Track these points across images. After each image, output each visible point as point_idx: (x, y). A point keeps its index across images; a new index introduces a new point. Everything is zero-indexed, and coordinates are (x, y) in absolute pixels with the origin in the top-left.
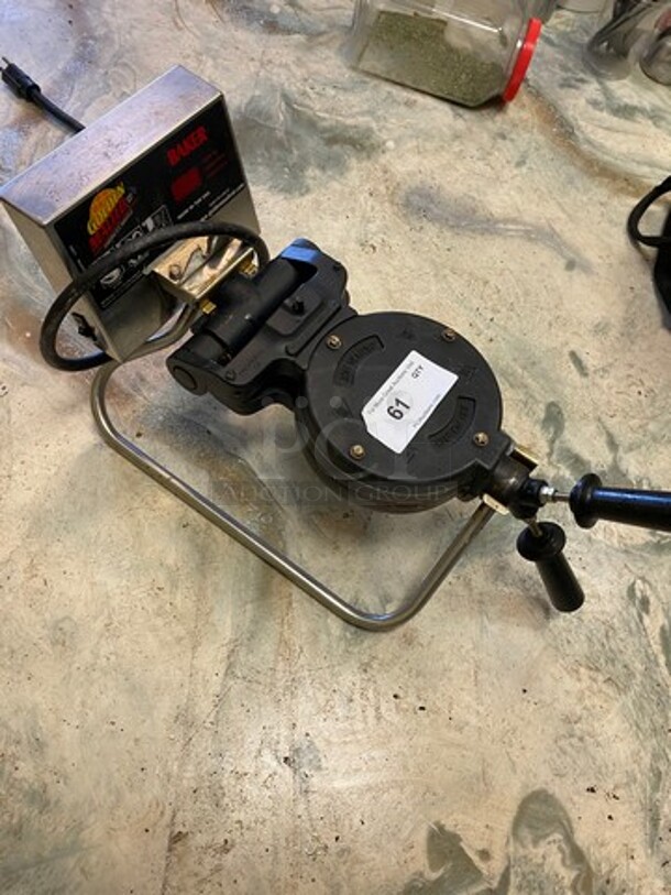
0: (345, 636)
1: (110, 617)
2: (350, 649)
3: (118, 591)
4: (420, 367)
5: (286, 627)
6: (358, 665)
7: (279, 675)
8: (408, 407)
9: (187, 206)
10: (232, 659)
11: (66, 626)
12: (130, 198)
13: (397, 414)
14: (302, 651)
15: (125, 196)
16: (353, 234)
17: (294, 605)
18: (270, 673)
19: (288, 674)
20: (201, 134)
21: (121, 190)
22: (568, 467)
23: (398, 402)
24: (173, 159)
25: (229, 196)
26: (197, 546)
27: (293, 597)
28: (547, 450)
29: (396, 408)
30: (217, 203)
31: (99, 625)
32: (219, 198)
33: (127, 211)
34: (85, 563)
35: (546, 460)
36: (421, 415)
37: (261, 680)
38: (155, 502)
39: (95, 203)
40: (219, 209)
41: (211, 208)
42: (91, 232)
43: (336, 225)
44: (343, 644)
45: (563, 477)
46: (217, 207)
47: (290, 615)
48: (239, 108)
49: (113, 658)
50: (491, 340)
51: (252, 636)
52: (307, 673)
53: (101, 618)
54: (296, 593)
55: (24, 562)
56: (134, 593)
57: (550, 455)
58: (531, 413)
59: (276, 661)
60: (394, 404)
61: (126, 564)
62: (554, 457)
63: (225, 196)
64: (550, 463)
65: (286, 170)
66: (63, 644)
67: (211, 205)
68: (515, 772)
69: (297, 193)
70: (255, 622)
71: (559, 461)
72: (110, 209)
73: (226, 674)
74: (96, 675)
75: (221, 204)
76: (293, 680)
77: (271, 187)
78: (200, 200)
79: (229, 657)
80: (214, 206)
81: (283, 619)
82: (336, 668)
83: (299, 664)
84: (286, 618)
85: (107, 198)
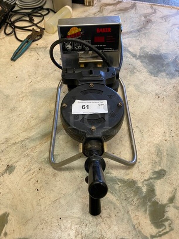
0: (46, 159)
1: (21, 114)
2: (43, 163)
3: (28, 111)
4: (103, 105)
5: (40, 145)
6: (40, 167)
7: (27, 151)
8: (88, 108)
9: (97, 45)
10: (25, 140)
11: (15, 108)
12: (82, 33)
13: (84, 108)
14: (36, 152)
15: (81, 32)
16: (157, 91)
17: (46, 143)
18: (27, 149)
19: (29, 153)
20: (109, 30)
21: (80, 30)
22: (147, 189)
23: (88, 106)
24: (98, 31)
25: (111, 50)
26: (47, 117)
27: (48, 142)
28: (146, 179)
29: (85, 106)
30: (107, 50)
31: (18, 113)
32: (108, 49)
33: (80, 35)
34: (30, 103)
35: (143, 180)
36: (88, 112)
37: (24, 148)
38: (51, 104)
39: (72, 29)
40: (107, 51)
41: (105, 50)
42: (68, 34)
43: (155, 87)
44: (43, 160)
45: (141, 190)
47: (43, 144)
49: (13, 120)
50: (166, 140)
51: (33, 140)
52: (31, 157)
53: (20, 113)
54: (49, 142)
55: (24, 95)
56: (29, 114)
57: (145, 180)
58: (154, 166)
59: (30, 148)
60: (86, 105)
61: (34, 109)
62: (146, 182)
63: (110, 50)
64: (143, 182)
65: (157, 70)
66: (12, 111)
67: (105, 49)
68: (34, 230)
69: (154, 75)
70: (37, 138)
71: (146, 185)
72: (75, 32)
73: (21, 141)
74: (8, 120)
75: (108, 51)
76: (28, 155)
77: (148, 71)
78: (102, 46)
79: (26, 139)
80: (106, 50)
81: (41, 143)
82: (36, 162)
83: (32, 154)
84: (42, 144)
85: (76, 30)
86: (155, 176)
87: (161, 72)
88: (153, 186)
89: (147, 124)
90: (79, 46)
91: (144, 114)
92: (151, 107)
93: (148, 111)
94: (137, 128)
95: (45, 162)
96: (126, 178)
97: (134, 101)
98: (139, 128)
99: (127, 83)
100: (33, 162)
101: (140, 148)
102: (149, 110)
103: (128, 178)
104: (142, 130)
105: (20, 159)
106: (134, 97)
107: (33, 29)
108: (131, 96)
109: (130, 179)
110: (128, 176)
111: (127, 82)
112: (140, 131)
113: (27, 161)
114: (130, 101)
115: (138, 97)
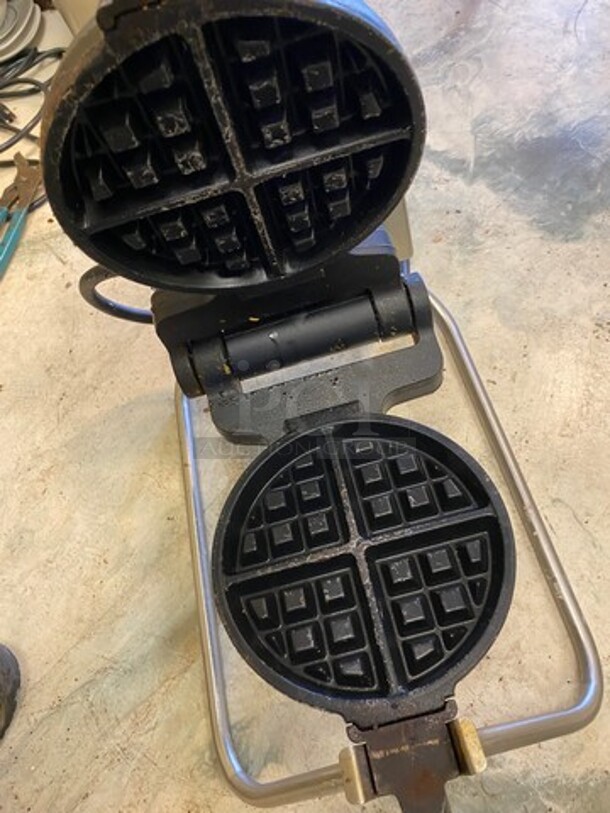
0: (203, 753)
1: (55, 557)
2: (196, 773)
3: (78, 538)
5: (163, 690)
6: (188, 798)
7: (118, 732)
10: (99, 676)
11: (27, 537)
14: (154, 729)
16: (597, 308)
17: (188, 675)
18: (113, 722)
19: (125, 738)
26: (163, 545)
27: (194, 666)
31: (44, 555)
34: (80, 495)
37: (102, 722)
38: (168, 479)
43: (582, 288)
44: (195, 759)
47: (177, 681)
48: (569, 124)
49: (29, 592)
51: (130, 671)
52: (139, 755)
53: (49, 551)
54: (197, 666)
55: (46, 464)
56: (87, 549)
59: (126, 716)
61: (102, 519)
65: (570, 207)
66: (13, 551)
69: (561, 237)
70: (143, 659)
73: (83, 686)
74: (8, 596)
76: (123, 750)
77: (534, 220)
79: (98, 672)
81: (167, 680)
82: (167, 779)
83: (142, 739)
84: (170, 681)
87: (589, 213)
89: (595, 476)
91: (568, 431)
92: (590, 388)
93: (585, 409)
94: (559, 504)
95: (204, 767)
96: (575, 770)
97: (509, 378)
98: (567, 506)
99: (460, 299)
100: (153, 778)
101: (598, 600)
103: (581, 771)
104: (581, 513)
106: (507, 362)
107: (18, 155)
108: (492, 358)
109: (592, 772)
110: (583, 756)
111: (458, 295)
112: (575, 517)
113: (125, 780)
114: (494, 383)
115: (525, 356)
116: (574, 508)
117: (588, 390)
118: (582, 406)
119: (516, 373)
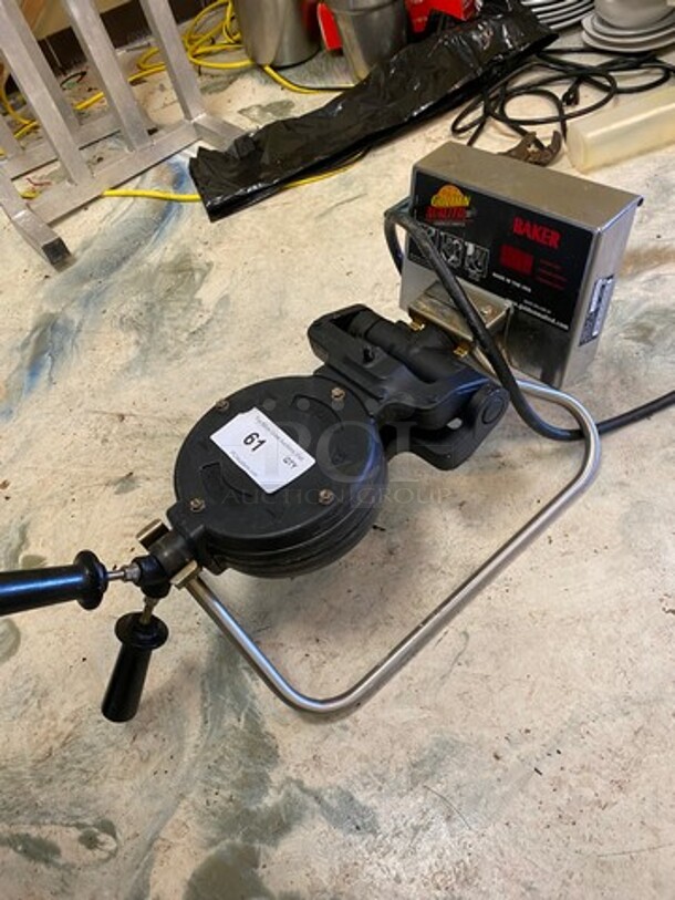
4: (294, 466)
8: (254, 449)
9: (507, 277)
12: (469, 214)
13: (249, 440)
15: (468, 208)
20: (554, 240)
21: (466, 201)
23: (262, 442)
24: (518, 227)
25: (545, 317)
28: (307, 784)
29: (256, 440)
30: (533, 308)
32: (536, 306)
33: (461, 219)
35: (294, 776)
36: (242, 458)
39: (446, 188)
40: (530, 314)
41: (525, 305)
42: (432, 203)
45: (265, 792)
46: (529, 310)
50: (497, 757)
57: (300, 784)
60: (261, 438)
62: (296, 791)
63: (543, 313)
64: (289, 780)
67: (526, 302)
71: (289, 795)
72: (452, 205)
78: (518, 285)
80: (528, 306)
85: (455, 195)
86: (334, 803)
88: (299, 818)
89: (506, 654)
90: (452, 253)
91: (538, 617)
92: (596, 617)
93: (570, 621)
94: (463, 637)
96: (270, 726)
97: (563, 551)
98: (466, 644)
99: (625, 476)
101: (397, 697)
102: (578, 620)
103: (271, 731)
104: (466, 656)
105: (157, 478)
106: (580, 541)
107: (534, 133)
108: (575, 529)
109: (274, 738)
110: (281, 728)
112: (460, 654)
114: (550, 542)
115: (596, 551)
116: (468, 649)
117: (593, 616)
118: (572, 618)
119: (572, 553)
